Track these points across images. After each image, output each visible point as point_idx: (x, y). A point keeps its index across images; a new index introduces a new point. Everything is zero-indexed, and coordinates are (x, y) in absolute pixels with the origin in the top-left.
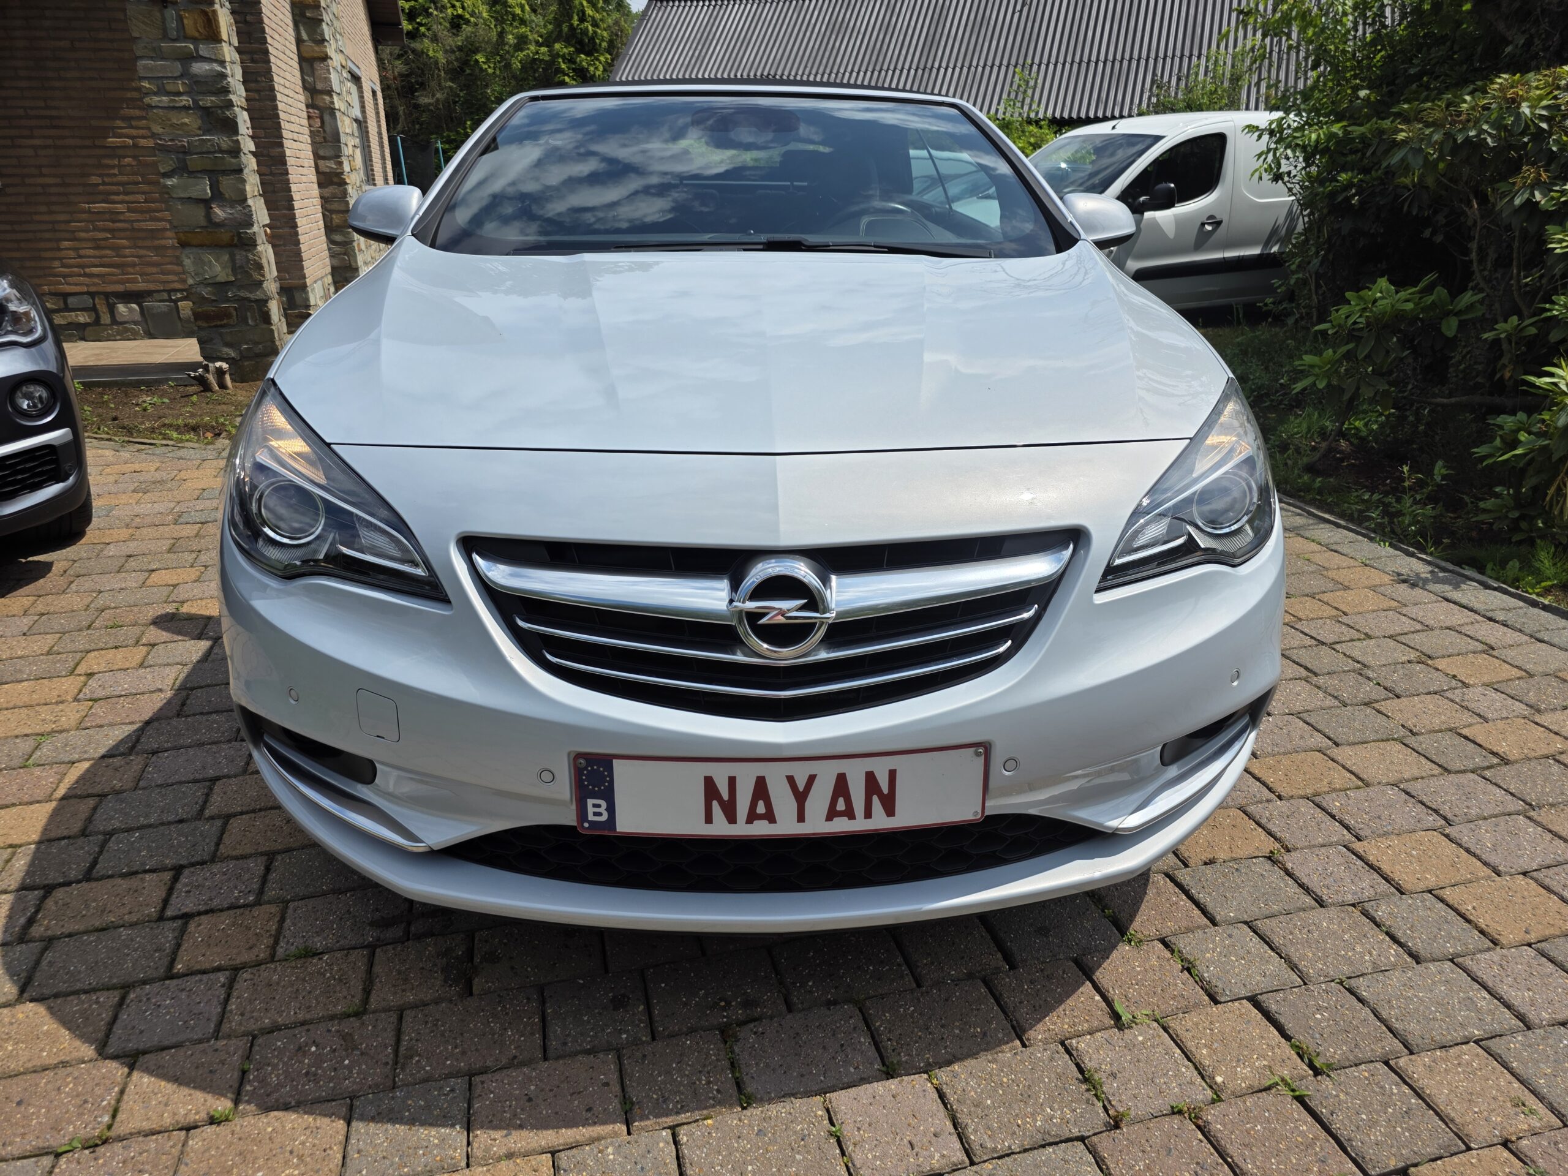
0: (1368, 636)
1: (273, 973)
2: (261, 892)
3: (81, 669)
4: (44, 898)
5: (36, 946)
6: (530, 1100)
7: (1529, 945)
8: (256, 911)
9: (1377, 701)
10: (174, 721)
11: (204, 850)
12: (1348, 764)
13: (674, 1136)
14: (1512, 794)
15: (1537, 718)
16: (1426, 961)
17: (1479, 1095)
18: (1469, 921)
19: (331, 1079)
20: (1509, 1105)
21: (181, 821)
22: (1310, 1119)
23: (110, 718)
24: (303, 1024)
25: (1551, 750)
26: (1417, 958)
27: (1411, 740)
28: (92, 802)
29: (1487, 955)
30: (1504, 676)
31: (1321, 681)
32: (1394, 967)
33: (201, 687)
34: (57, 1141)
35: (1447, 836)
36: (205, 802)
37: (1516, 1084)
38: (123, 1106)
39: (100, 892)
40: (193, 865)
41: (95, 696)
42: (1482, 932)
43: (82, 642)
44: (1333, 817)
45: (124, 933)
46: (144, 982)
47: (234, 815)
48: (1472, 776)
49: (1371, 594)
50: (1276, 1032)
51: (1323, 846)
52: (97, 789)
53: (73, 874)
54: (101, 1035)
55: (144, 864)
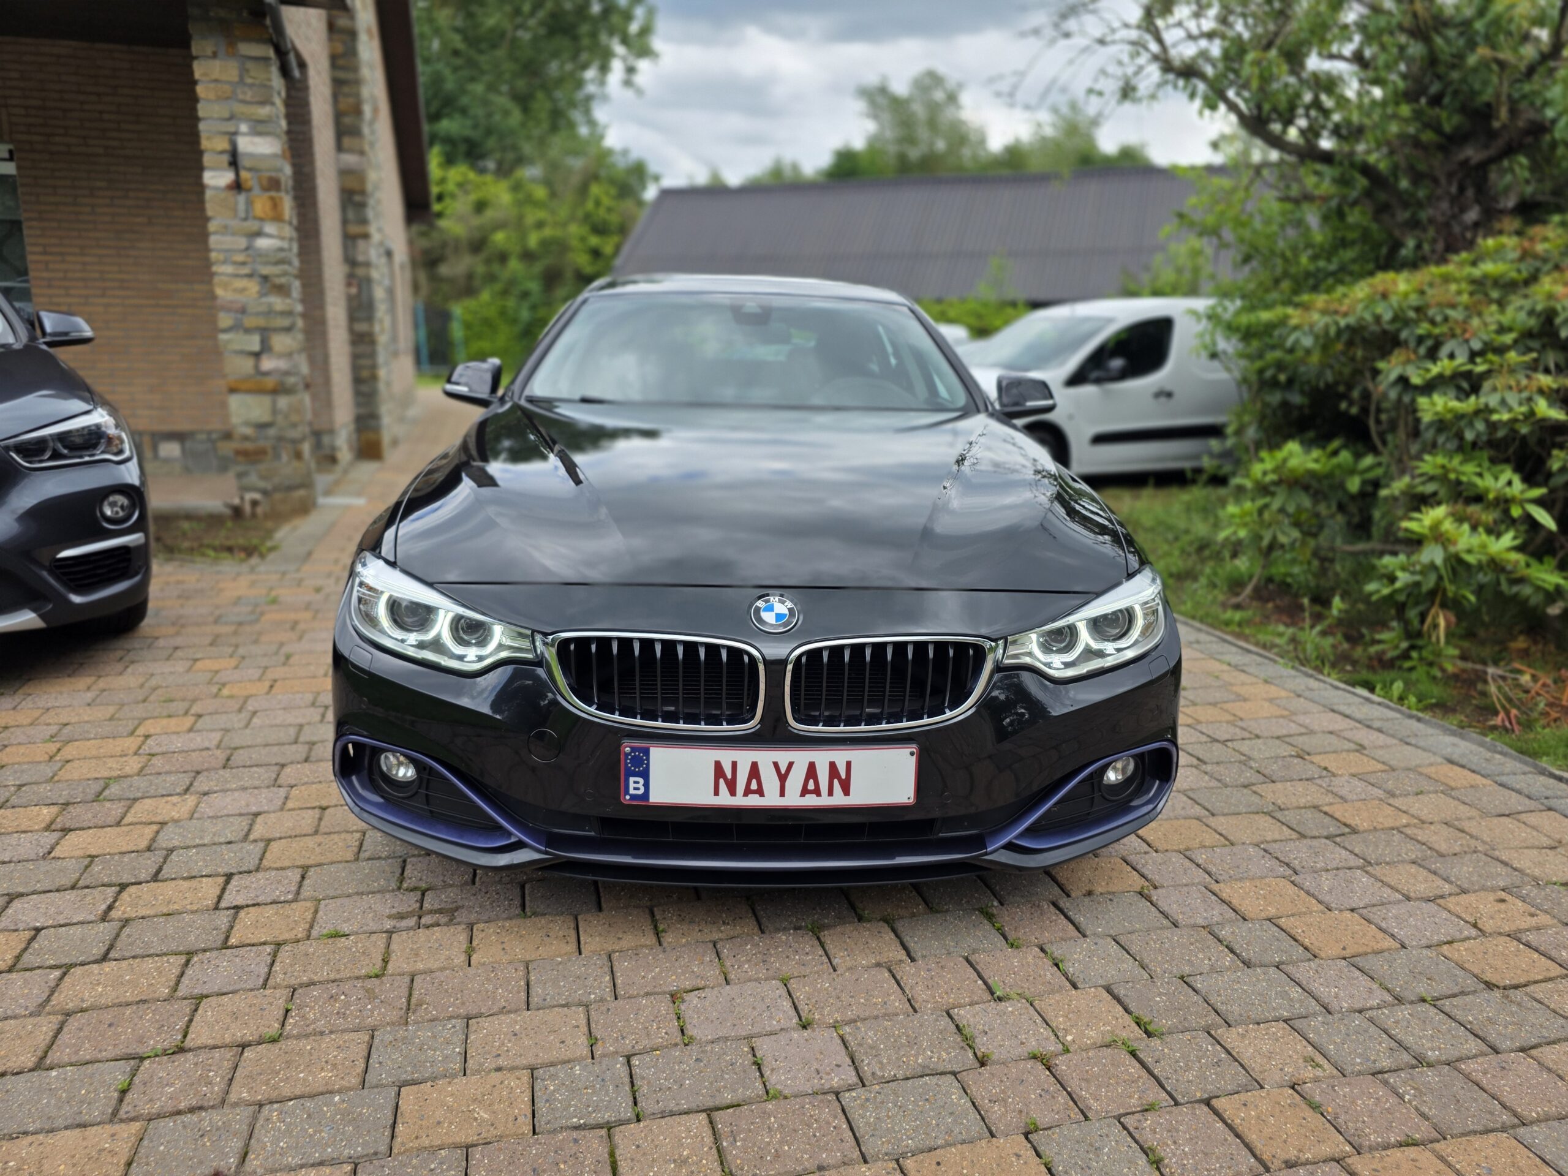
0: (1258, 737)
1: (310, 947)
2: (298, 893)
3: (141, 731)
4: (120, 892)
5: (116, 925)
6: (515, 1035)
7: (1345, 959)
8: (294, 905)
9: (1254, 784)
10: (221, 772)
11: (251, 864)
12: (1220, 829)
13: (629, 1062)
14: (1356, 855)
15: (1391, 801)
16: (1255, 966)
17: (1277, 1054)
18: (1296, 940)
19: (357, 1017)
20: (1301, 1061)
21: (230, 843)
22: (1138, 1065)
23: (167, 768)
24: (333, 982)
25: (1397, 824)
26: (1247, 964)
27: (1278, 815)
28: (155, 827)
29: (1306, 964)
30: (1370, 769)
31: (1209, 768)
32: (1228, 969)
33: (242, 748)
34: (141, 1050)
35: (1292, 882)
36: (250, 830)
37: (1310, 1048)
38: (191, 1029)
39: (166, 890)
40: (241, 873)
41: (152, 752)
42: (1306, 948)
43: (139, 711)
44: (1198, 866)
45: (187, 917)
46: (205, 951)
47: (274, 840)
48: (1324, 841)
49: (1266, 704)
50: (1121, 1009)
51: (1186, 885)
52: (159, 819)
53: (143, 876)
54: (172, 983)
55: (200, 871)
